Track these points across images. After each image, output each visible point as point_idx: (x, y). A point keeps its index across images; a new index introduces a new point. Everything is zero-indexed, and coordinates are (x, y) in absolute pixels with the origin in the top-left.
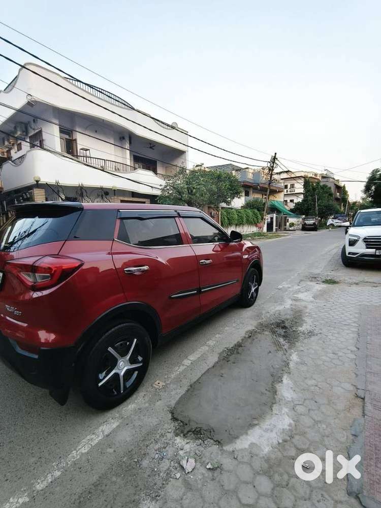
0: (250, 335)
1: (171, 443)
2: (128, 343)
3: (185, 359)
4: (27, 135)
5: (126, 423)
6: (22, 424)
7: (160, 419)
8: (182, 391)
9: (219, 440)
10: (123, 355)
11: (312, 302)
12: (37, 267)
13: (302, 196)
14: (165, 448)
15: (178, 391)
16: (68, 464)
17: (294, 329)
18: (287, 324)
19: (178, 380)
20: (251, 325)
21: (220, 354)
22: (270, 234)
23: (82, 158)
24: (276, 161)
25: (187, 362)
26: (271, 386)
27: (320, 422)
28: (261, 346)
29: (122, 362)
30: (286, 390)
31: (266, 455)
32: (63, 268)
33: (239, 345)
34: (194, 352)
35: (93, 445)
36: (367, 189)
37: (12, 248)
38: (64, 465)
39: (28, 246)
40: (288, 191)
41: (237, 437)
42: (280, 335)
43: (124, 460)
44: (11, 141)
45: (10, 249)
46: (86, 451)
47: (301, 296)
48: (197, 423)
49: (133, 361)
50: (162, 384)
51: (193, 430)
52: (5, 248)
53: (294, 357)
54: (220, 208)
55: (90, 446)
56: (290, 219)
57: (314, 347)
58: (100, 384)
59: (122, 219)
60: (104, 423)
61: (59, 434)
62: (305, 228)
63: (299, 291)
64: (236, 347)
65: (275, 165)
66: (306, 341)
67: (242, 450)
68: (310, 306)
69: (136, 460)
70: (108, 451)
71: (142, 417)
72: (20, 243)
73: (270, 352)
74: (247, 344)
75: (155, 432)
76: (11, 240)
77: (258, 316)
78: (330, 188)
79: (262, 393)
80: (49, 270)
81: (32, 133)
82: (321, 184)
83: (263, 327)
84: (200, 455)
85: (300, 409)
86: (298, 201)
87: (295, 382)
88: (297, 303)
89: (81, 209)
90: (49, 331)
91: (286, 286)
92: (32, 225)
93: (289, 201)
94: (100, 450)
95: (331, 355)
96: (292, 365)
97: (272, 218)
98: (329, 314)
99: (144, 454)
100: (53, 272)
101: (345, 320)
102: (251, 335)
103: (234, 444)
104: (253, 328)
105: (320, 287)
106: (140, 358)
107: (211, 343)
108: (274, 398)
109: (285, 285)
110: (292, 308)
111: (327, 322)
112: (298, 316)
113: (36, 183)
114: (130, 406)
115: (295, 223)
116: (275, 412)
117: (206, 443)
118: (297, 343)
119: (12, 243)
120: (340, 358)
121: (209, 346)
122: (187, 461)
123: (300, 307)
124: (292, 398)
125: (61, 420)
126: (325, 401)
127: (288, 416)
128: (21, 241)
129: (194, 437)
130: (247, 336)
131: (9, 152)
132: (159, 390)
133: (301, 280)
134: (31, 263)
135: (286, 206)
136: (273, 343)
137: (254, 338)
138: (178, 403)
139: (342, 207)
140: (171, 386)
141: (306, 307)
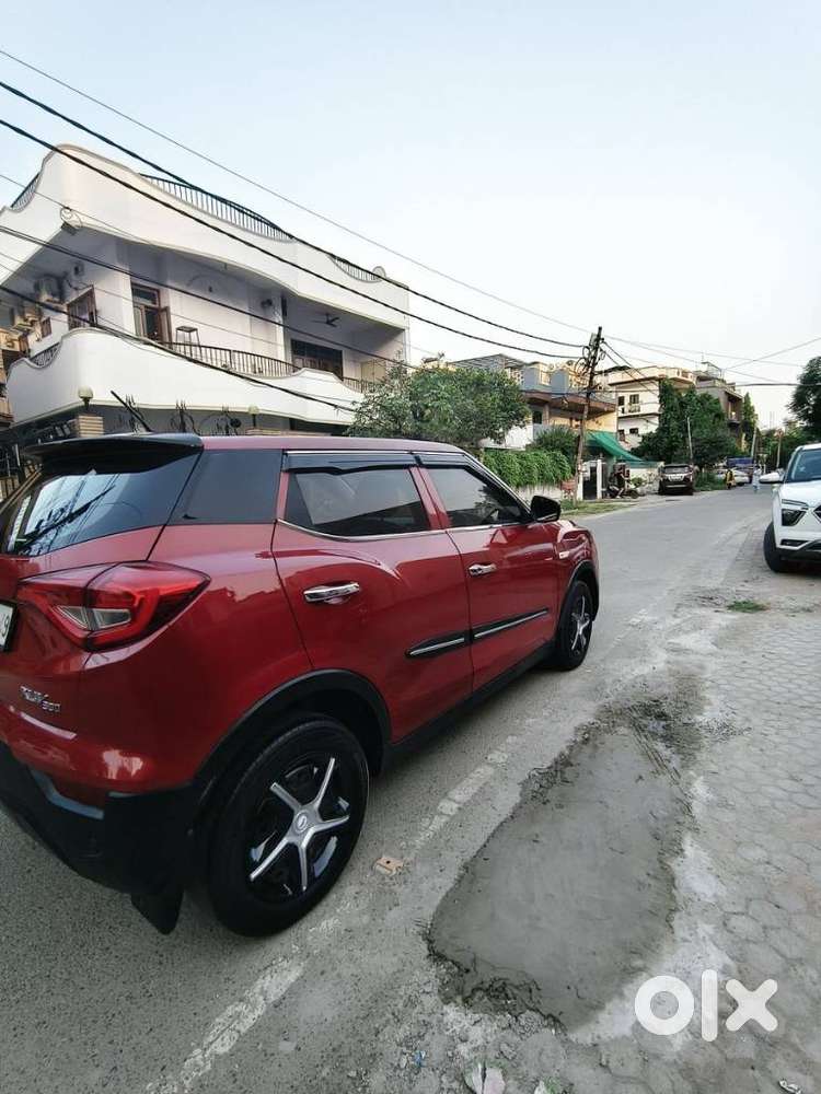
0: (586, 736)
1: (434, 1022)
2: (316, 770)
3: (443, 798)
4: (62, 300)
5: (318, 968)
6: (65, 976)
7: (403, 955)
8: (446, 882)
9: (555, 1014)
10: (305, 799)
11: (712, 654)
12: (98, 592)
13: (656, 420)
14: (421, 1037)
15: (438, 881)
16: (184, 1088)
17: (686, 721)
18: (666, 708)
19: (433, 852)
20: (585, 714)
21: (524, 784)
22: (591, 504)
23: (182, 347)
24: (602, 345)
25: (448, 807)
26: (658, 865)
27: (800, 960)
28: (616, 764)
29: (303, 817)
30: (697, 873)
31: (678, 1054)
32: (162, 593)
33: (564, 762)
34: (462, 780)
35: (243, 1030)
36: (799, 401)
37: (34, 547)
38: (176, 1090)
39: (72, 541)
40: (626, 410)
41: (599, 1007)
42: (654, 734)
43: (324, 1074)
44: (27, 315)
45: (30, 549)
46: (226, 1049)
47: (686, 641)
48: (494, 968)
49: (327, 812)
50: (395, 863)
51: (487, 986)
52: (19, 546)
53: (699, 789)
54: (482, 450)
55: (236, 1035)
56: (631, 470)
57: (740, 764)
58: (254, 875)
59: (293, 472)
60: (266, 968)
61: (159, 1001)
62: (666, 489)
63: (677, 630)
64: (559, 767)
65: (599, 353)
66: (718, 748)
67: (615, 1041)
68: (712, 665)
69: (353, 1074)
70: (281, 1048)
71: (357, 953)
72: (52, 534)
73: (641, 778)
74: (583, 757)
75: (392, 993)
76: (30, 528)
77: (596, 690)
78: (717, 401)
79: (640, 883)
80: (125, 599)
81: (72, 297)
82: (699, 393)
83: (613, 716)
84: (513, 1058)
85: (741, 924)
86: (649, 431)
87: (715, 855)
88: (680, 658)
89: (198, 450)
90: (128, 751)
91: (648, 619)
92: (77, 495)
93: (627, 432)
94: (260, 1047)
95: (787, 784)
96: (697, 809)
97: (593, 470)
98: (760, 682)
99: (373, 1056)
100: (136, 604)
101: (800, 697)
102: (588, 737)
103: (592, 1026)
104: (592, 720)
105: (724, 619)
106: (344, 804)
107: (497, 757)
108: (673, 898)
109: (644, 616)
110: (670, 670)
111: (759, 702)
112: (688, 689)
113: (83, 403)
114: (324, 924)
115: (644, 479)
116: (680, 933)
117: (523, 1022)
118: (697, 754)
119: (34, 536)
120: (811, 791)
121: (494, 765)
122: (484, 1076)
123: (688, 666)
124: (715, 896)
125: (161, 963)
126: (801, 905)
127: (715, 944)
128: (53, 531)
129: (490, 1004)
130: (579, 739)
131: (24, 338)
132: (391, 879)
133: (679, 606)
134: (82, 584)
135: (622, 443)
136: (642, 755)
137: (597, 742)
138: (441, 912)
139: (743, 441)
140: (418, 867)
141: (702, 667)
